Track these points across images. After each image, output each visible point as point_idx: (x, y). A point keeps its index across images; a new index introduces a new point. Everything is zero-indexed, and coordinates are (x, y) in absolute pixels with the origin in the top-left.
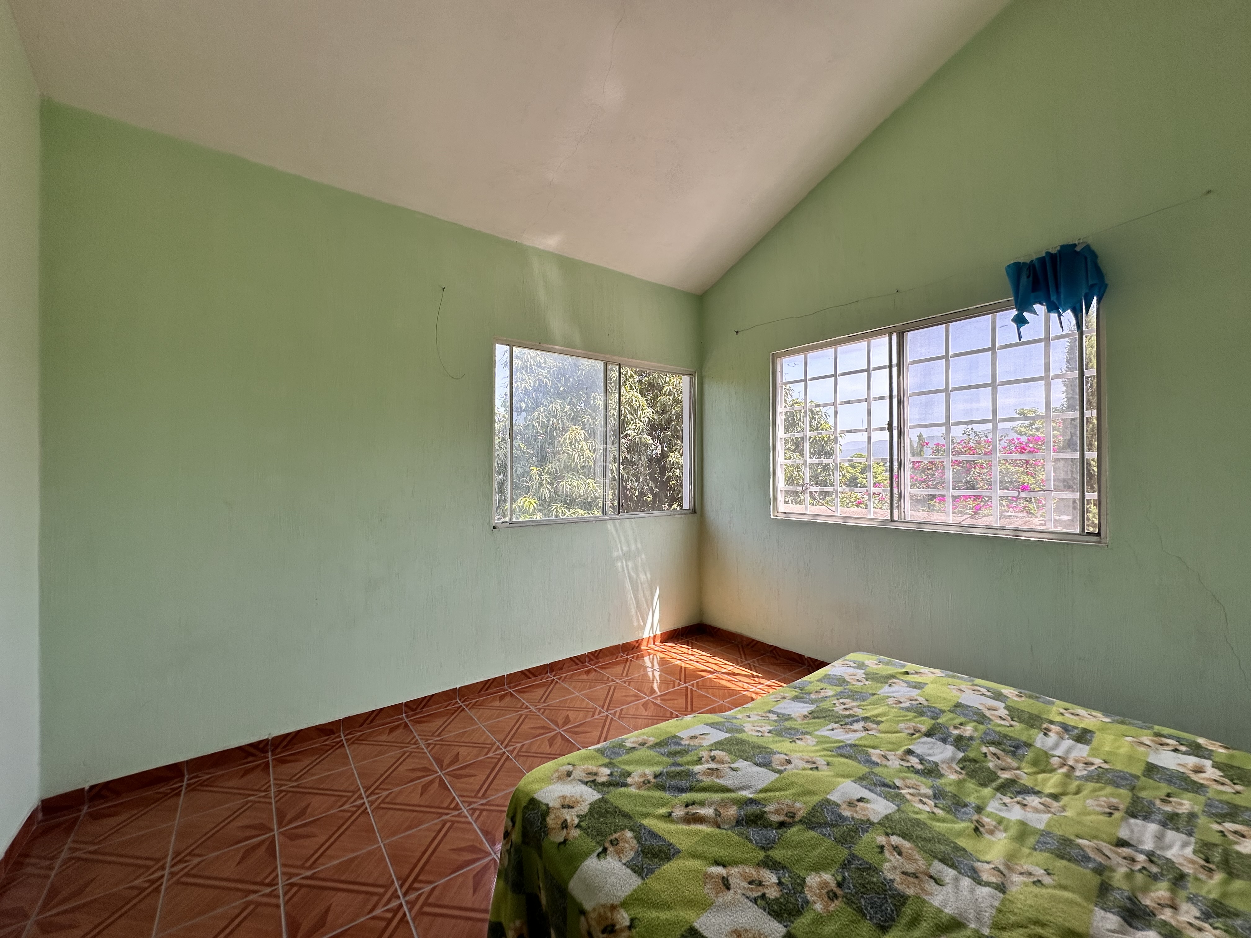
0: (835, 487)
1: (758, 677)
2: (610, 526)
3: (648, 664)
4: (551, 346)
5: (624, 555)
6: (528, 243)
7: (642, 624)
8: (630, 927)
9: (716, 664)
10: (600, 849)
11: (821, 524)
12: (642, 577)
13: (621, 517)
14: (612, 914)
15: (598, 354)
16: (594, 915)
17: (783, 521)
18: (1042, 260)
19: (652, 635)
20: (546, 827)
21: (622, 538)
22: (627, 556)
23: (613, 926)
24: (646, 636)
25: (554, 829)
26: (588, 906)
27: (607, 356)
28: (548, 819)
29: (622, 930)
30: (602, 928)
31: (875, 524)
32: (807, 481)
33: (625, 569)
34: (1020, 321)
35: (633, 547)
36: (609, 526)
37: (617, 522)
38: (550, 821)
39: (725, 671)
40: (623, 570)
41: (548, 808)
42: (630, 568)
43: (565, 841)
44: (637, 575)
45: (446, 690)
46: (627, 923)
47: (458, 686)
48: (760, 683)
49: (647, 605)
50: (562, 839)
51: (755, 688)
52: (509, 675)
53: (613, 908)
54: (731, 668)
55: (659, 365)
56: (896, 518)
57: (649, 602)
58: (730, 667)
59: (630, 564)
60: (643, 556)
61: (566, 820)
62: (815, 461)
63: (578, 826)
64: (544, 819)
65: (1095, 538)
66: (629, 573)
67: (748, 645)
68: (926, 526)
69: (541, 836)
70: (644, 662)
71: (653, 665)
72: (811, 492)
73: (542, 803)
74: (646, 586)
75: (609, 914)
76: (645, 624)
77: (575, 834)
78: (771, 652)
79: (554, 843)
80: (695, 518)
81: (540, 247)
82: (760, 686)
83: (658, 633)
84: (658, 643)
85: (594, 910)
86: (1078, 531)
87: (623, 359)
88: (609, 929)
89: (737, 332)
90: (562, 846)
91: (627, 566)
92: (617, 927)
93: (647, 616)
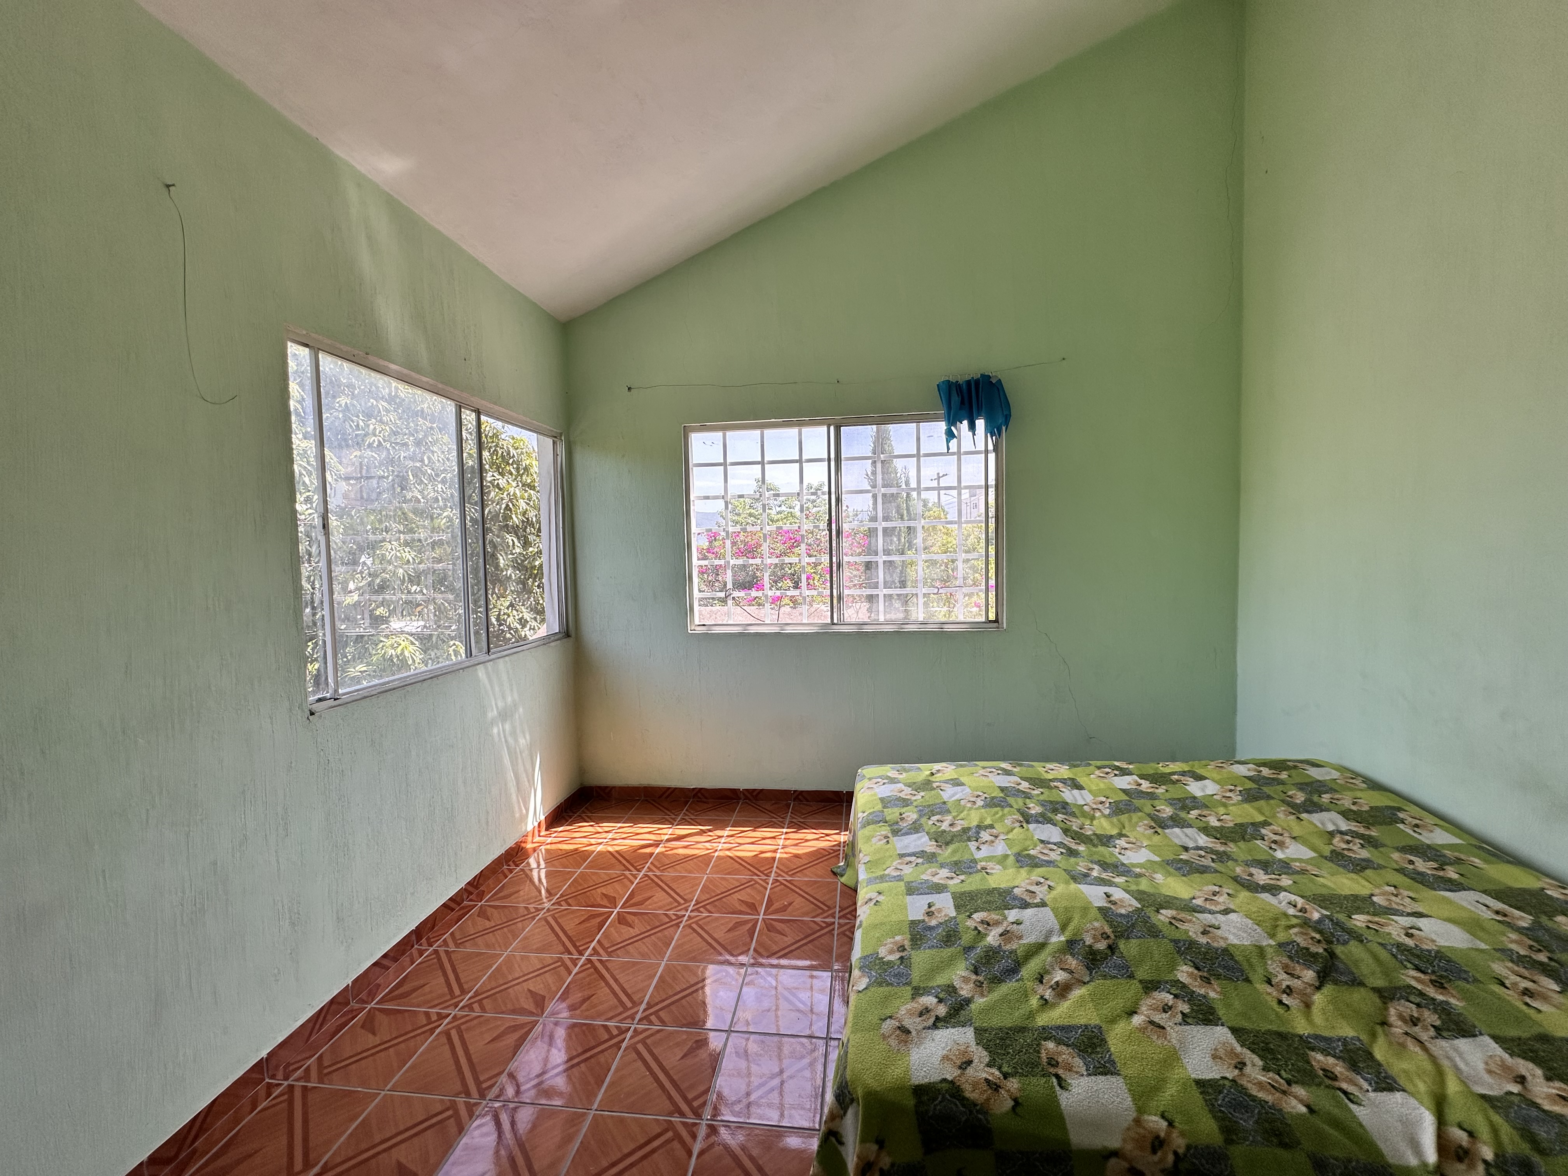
0: (765, 592)
1: (710, 831)
2: (481, 672)
3: (533, 865)
4: (386, 363)
5: (500, 714)
6: (339, 152)
7: (524, 811)
8: (1171, 1124)
9: (649, 833)
10: (1055, 1080)
11: (757, 634)
12: (522, 741)
13: (493, 657)
14: (1144, 1128)
15: (452, 390)
16: (1129, 1147)
17: (706, 635)
18: (968, 383)
19: (536, 824)
20: (975, 1105)
21: (497, 689)
22: (505, 715)
23: (1157, 1137)
24: (530, 828)
25: (988, 1099)
26: (1114, 1143)
27: (464, 395)
28: (967, 1094)
29: (1168, 1134)
30: (1149, 1149)
31: (814, 629)
32: (729, 586)
33: (502, 736)
34: (950, 435)
35: (509, 699)
36: (480, 674)
37: (489, 664)
38: (970, 1094)
39: (667, 837)
40: (500, 739)
41: (952, 1082)
42: (507, 732)
43: (1015, 1100)
44: (516, 740)
45: (240, 1073)
46: (1164, 1124)
47: (264, 1054)
48: (720, 837)
49: (529, 781)
50: (1010, 1103)
51: (721, 845)
52: (355, 981)
53: (1137, 1121)
54: (670, 832)
55: (524, 418)
56: (835, 621)
57: (530, 777)
58: (667, 831)
59: (507, 726)
60: (521, 710)
61: (986, 1079)
62: (740, 562)
63: (1006, 1076)
64: (963, 1099)
65: (996, 625)
66: (506, 741)
67: (660, 797)
68: (866, 627)
69: (980, 1120)
70: (528, 864)
71: (539, 865)
72: (734, 598)
73: (937, 1083)
74: (526, 754)
75: (1142, 1131)
76: (527, 810)
77: (1016, 1086)
78: (694, 796)
79: (1007, 1113)
80: (569, 642)
81: (358, 167)
82: (723, 840)
83: (543, 818)
84: (543, 833)
85: (1124, 1140)
86: (984, 620)
87: (483, 402)
88: (1156, 1143)
89: (629, 389)
90: (1018, 1110)
91: (504, 731)
92: (1162, 1135)
93: (529, 798)
